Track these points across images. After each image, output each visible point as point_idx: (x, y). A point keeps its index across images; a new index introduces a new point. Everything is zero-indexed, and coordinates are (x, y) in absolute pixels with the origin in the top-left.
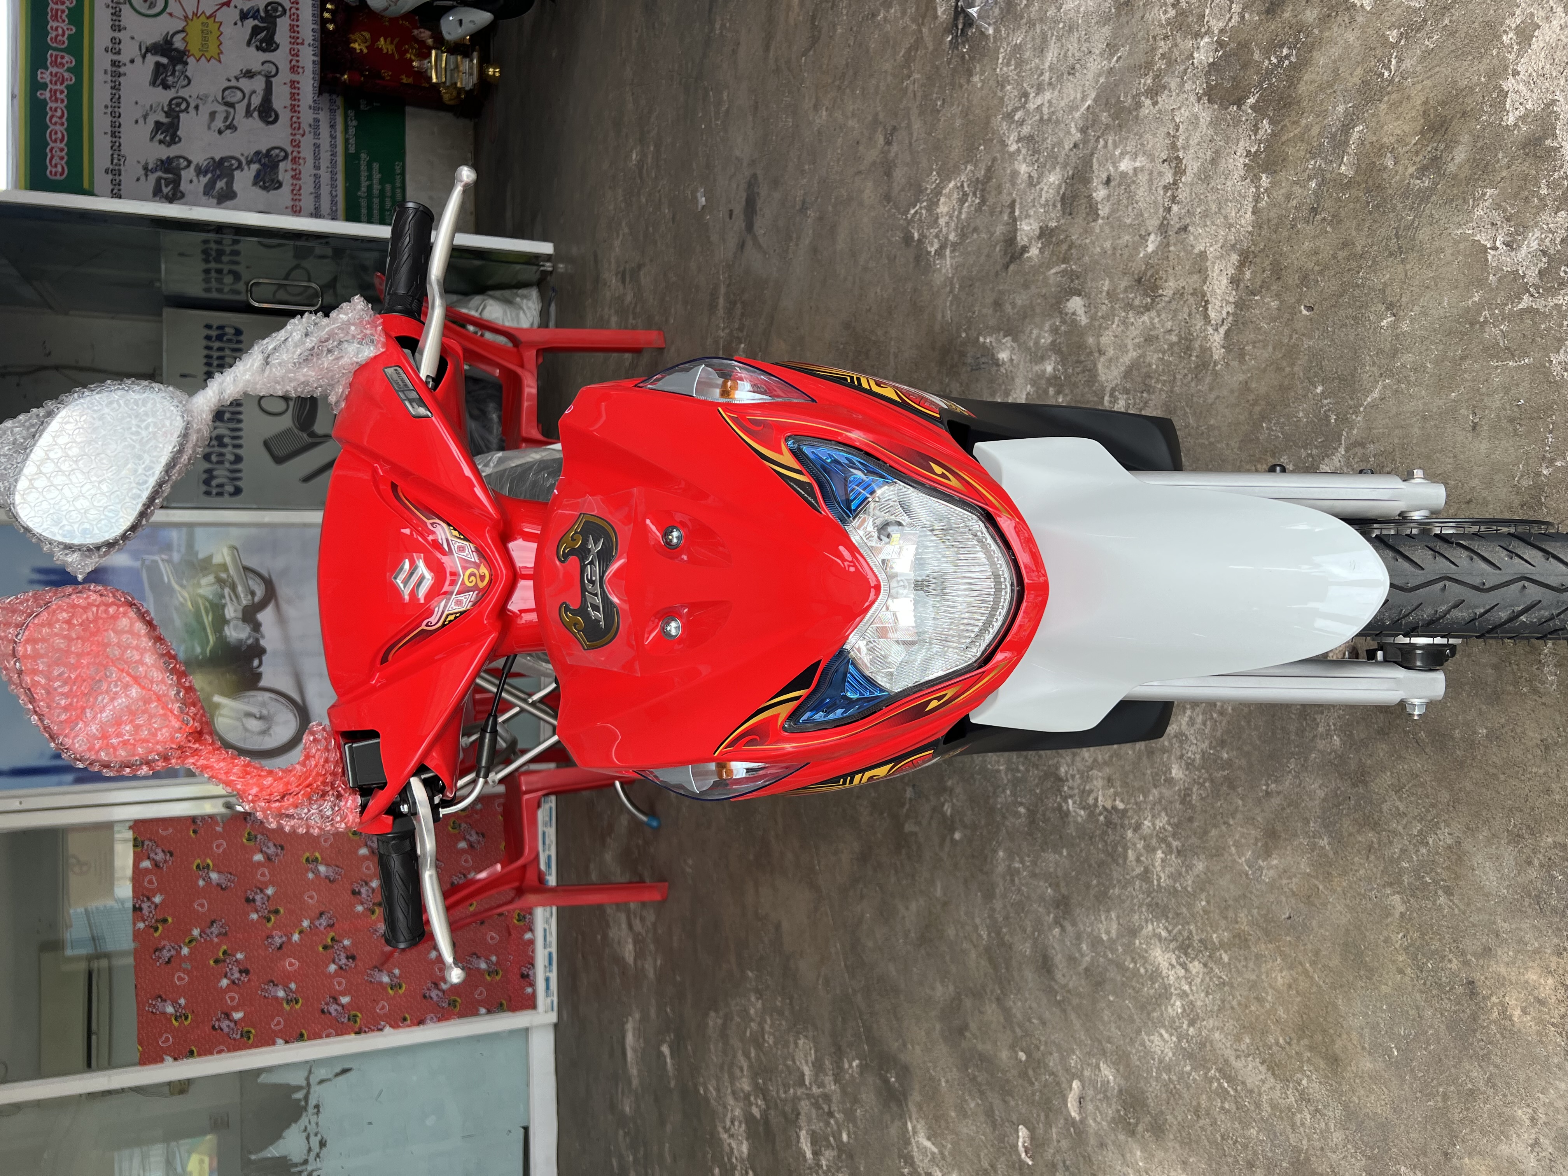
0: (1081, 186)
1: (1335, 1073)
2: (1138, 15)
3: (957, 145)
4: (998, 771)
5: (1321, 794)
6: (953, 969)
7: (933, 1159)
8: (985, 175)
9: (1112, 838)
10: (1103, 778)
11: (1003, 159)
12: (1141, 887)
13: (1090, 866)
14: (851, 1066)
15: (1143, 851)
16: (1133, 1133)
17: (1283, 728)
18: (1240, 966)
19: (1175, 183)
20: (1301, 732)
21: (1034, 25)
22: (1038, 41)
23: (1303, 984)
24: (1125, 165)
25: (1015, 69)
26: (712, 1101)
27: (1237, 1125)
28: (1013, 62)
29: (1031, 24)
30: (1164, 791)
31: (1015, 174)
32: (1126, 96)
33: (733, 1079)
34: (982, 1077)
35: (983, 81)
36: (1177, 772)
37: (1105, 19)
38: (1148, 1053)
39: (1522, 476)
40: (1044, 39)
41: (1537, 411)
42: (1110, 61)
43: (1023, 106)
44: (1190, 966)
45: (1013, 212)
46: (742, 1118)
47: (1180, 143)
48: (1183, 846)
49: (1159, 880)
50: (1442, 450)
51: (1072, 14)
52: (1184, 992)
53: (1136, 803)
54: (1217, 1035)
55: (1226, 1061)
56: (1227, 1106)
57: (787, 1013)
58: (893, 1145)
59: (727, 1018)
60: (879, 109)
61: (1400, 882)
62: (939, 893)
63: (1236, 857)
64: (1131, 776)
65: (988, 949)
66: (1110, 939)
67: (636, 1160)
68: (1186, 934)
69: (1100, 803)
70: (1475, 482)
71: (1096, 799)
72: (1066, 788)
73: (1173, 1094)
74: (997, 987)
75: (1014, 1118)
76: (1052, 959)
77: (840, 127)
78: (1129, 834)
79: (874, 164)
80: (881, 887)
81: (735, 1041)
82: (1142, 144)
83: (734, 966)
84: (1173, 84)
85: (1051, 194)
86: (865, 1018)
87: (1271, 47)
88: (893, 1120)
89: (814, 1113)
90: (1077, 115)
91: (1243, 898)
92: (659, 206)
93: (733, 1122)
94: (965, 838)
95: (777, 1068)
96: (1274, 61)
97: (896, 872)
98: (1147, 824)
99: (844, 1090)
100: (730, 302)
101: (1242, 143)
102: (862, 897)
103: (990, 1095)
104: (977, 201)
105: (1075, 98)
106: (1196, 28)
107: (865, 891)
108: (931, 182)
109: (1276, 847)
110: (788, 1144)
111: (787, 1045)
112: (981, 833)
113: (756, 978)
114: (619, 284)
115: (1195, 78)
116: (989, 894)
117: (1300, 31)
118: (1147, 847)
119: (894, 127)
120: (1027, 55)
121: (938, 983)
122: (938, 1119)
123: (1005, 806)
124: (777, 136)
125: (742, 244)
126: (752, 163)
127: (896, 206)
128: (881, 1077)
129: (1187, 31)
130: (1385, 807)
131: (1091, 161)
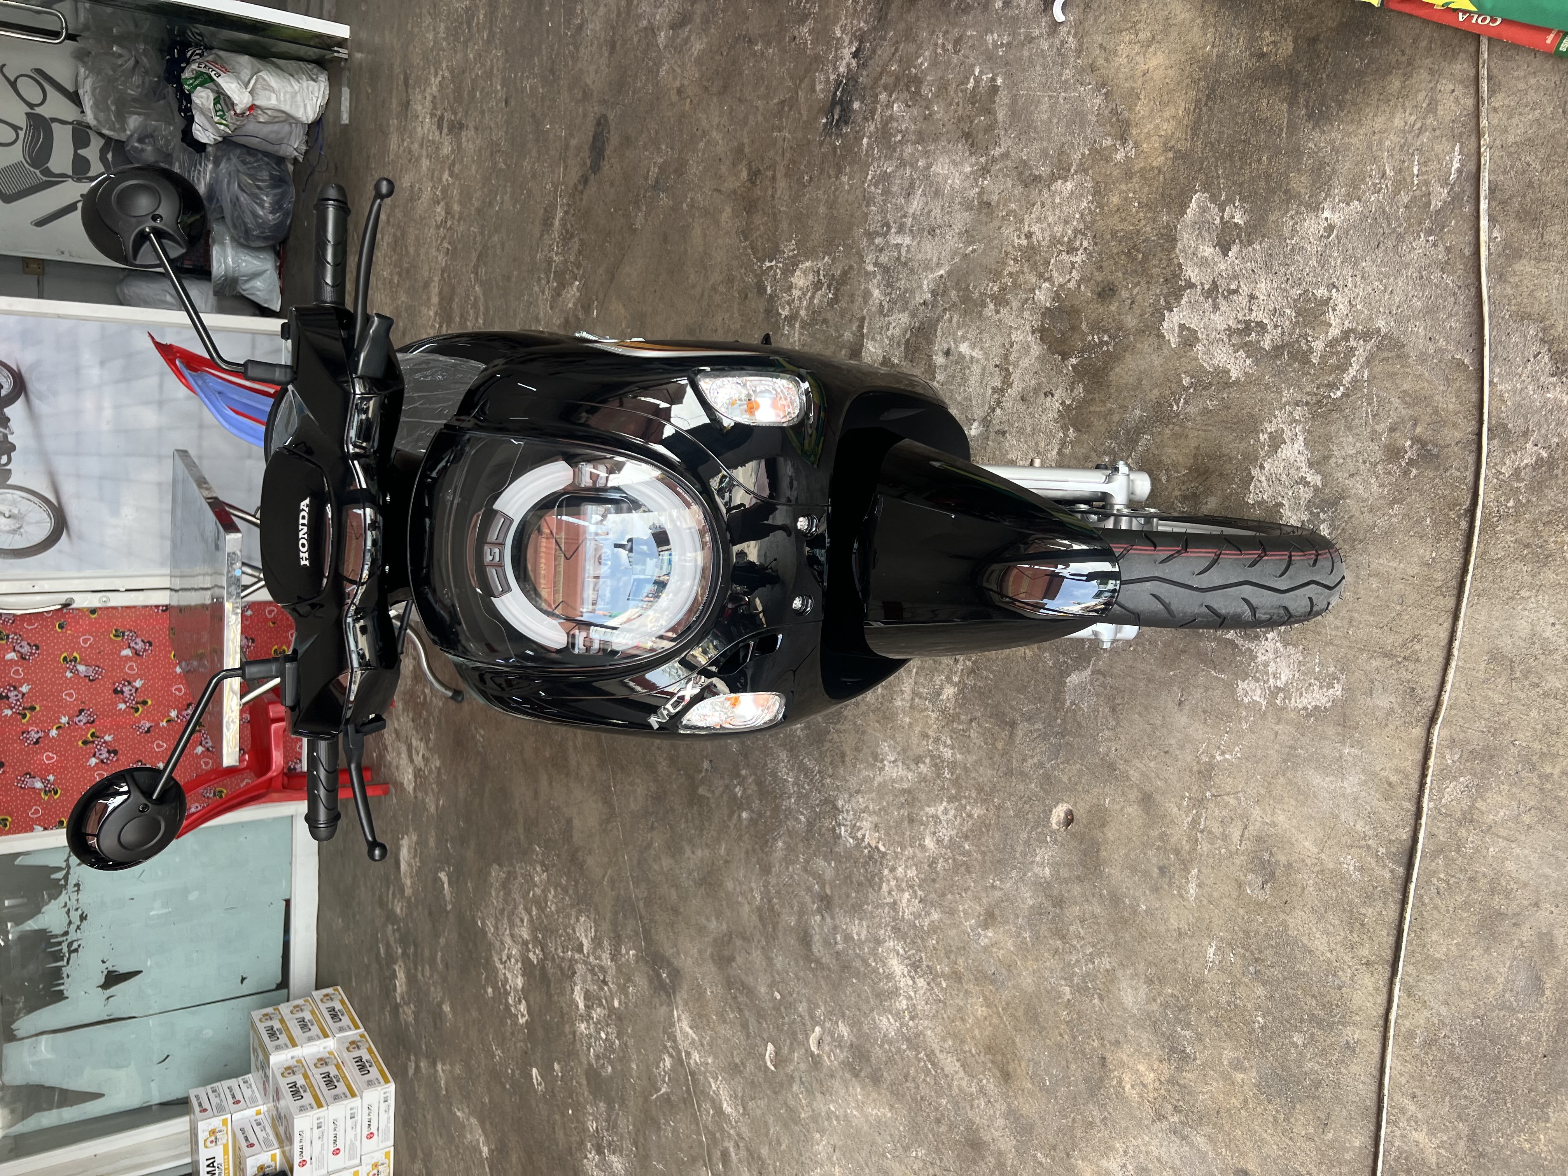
0: (924, 343)
1: (1006, 1081)
2: (996, 223)
3: (818, 231)
4: (786, 781)
5: (1031, 902)
6: (728, 912)
7: (693, 1042)
8: (841, 276)
9: (872, 869)
10: (871, 822)
11: (859, 272)
12: (889, 912)
13: (852, 882)
14: (628, 953)
15: (894, 888)
16: (857, 1076)
17: (1012, 846)
18: (954, 993)
19: (1002, 390)
20: (1024, 854)
21: (905, 166)
22: (906, 184)
23: (995, 1021)
24: (964, 348)
25: (882, 195)
26: (489, 935)
27: (933, 1093)
28: (881, 186)
29: (903, 164)
30: (917, 851)
31: (867, 294)
32: (975, 287)
33: (512, 925)
34: (742, 999)
35: (851, 186)
36: (929, 842)
37: (968, 206)
38: (875, 1027)
39: (1203, 753)
40: (912, 185)
41: (1222, 714)
42: (966, 247)
43: (885, 235)
44: (917, 980)
45: (861, 327)
46: (518, 957)
47: (1012, 358)
48: (926, 896)
49: (904, 912)
50: (1156, 708)
51: (940, 179)
52: (910, 996)
53: (895, 852)
54: (929, 1033)
55: (933, 1052)
56: (928, 1079)
57: (571, 892)
58: (659, 1022)
59: (511, 875)
60: (746, 141)
61: (1072, 981)
62: (722, 851)
63: (963, 920)
64: (893, 830)
65: (759, 909)
66: (859, 940)
67: (404, 953)
68: (918, 958)
69: (866, 840)
71: (864, 836)
72: (840, 818)
73: (890, 1060)
74: (763, 940)
75: (765, 1036)
76: (811, 937)
77: (704, 131)
78: (886, 872)
79: (735, 192)
80: (671, 827)
81: (517, 896)
82: (981, 340)
83: (522, 837)
84: (1015, 304)
85: (897, 332)
86: (645, 921)
87: (1097, 327)
88: (661, 1005)
89: (589, 976)
90: (931, 276)
91: (963, 949)
92: (489, 75)
93: (509, 958)
94: (751, 819)
95: (557, 931)
96: (1096, 340)
97: (687, 822)
98: (900, 871)
99: (619, 969)
100: (567, 231)
101: (1059, 391)
102: (652, 828)
103: (747, 1013)
104: (830, 296)
105: (931, 260)
106: (1041, 269)
107: (656, 824)
108: (789, 249)
109: (993, 925)
110: (562, 993)
111: (568, 916)
112: (766, 822)
113: (543, 854)
114: (434, 127)
115: (1033, 312)
116: (766, 870)
117: (1120, 329)
118: (898, 886)
119: (759, 170)
120: (894, 189)
121: (713, 918)
122: (700, 1016)
123: (789, 809)
124: (634, 93)
125: (585, 180)
126: (602, 102)
127: (752, 249)
128: (654, 970)
129: (1034, 267)
130: (1072, 928)
131: (936, 325)
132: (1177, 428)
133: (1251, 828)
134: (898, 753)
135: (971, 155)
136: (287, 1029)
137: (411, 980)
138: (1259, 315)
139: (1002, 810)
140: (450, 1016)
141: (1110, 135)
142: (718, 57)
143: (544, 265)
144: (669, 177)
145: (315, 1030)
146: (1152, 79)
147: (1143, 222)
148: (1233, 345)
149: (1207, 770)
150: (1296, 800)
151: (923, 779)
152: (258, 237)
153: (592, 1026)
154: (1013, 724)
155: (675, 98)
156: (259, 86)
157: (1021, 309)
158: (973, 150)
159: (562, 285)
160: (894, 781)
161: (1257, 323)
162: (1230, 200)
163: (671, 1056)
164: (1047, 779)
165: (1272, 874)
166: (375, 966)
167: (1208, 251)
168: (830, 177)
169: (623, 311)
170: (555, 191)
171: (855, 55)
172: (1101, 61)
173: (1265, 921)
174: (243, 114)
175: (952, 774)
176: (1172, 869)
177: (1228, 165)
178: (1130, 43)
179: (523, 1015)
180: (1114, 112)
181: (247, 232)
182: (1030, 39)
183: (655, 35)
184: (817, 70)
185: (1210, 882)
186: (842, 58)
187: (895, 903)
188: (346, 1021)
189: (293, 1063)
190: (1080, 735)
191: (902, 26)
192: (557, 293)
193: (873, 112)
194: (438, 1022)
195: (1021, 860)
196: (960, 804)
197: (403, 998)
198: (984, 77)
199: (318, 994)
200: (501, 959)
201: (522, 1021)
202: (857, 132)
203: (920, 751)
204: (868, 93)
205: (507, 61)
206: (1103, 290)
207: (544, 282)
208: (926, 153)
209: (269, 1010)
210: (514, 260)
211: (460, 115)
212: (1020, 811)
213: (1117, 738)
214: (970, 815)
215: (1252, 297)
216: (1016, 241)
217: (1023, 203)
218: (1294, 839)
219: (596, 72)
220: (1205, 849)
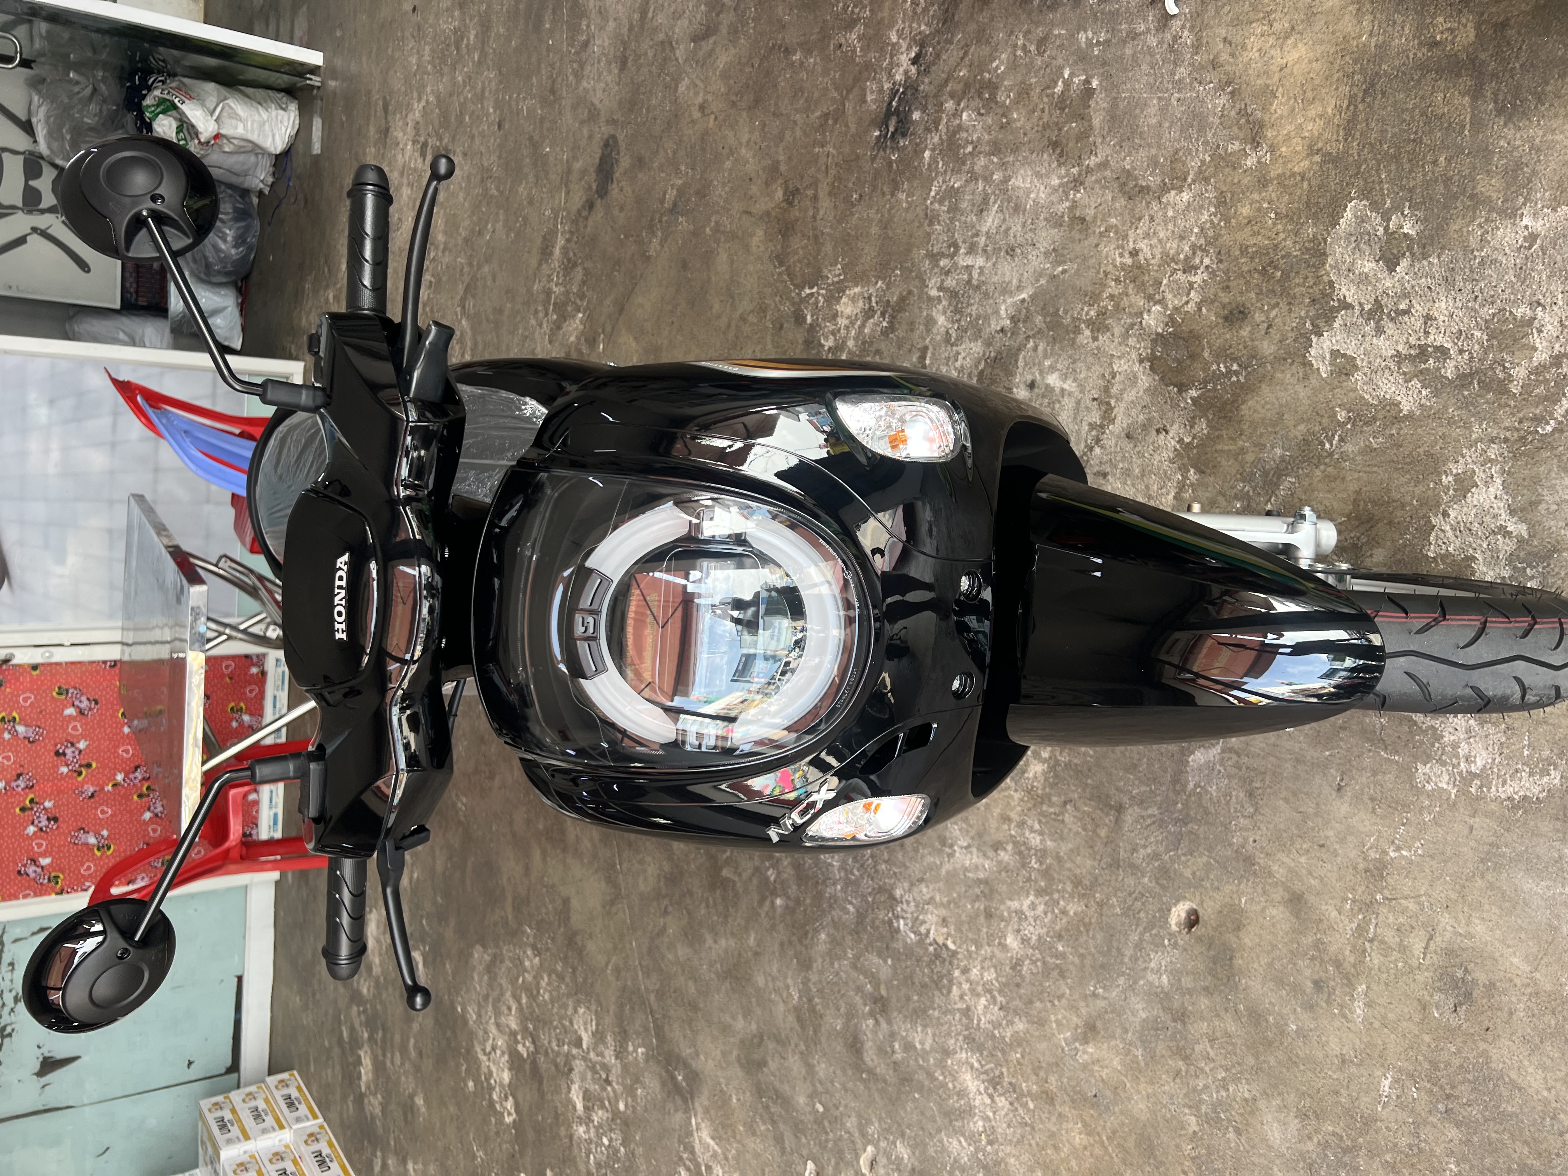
0: (1002, 374)
2: (1093, 240)
3: (869, 254)
4: (831, 865)
5: (1143, 1015)
6: (758, 1011)
7: (715, 1155)
8: (898, 302)
9: (939, 969)
10: (938, 916)
11: (920, 297)
12: (960, 1019)
13: (913, 983)
14: (635, 1051)
15: (967, 992)
17: (1118, 950)
18: (1044, 1116)
19: (1102, 426)
20: (1135, 959)
21: (977, 179)
22: (978, 199)
23: (1098, 1151)
24: (1053, 380)
25: (948, 212)
26: (471, 1022)
28: (947, 203)
29: (974, 177)
30: (996, 951)
31: (930, 322)
32: (1066, 312)
33: (498, 1014)
34: (775, 1109)
35: (910, 204)
36: (1011, 941)
37: (1056, 222)
38: (944, 1150)
39: (1371, 848)
40: (985, 200)
41: (1397, 803)
42: (1054, 267)
43: (952, 256)
44: (997, 1099)
46: (504, 1048)
47: (1114, 390)
48: (1007, 1003)
49: (979, 1020)
50: (1307, 794)
51: (1021, 193)
52: (988, 1117)
53: (968, 951)
57: (568, 980)
58: (673, 1130)
59: (497, 959)
60: (781, 158)
61: (1198, 1109)
62: (752, 941)
63: (1056, 1032)
64: (966, 926)
65: (797, 1009)
66: (923, 1049)
67: (371, 1038)
68: (997, 1073)
69: (931, 935)
70: (1331, 833)
71: (928, 931)
72: (899, 909)
74: (802, 1043)
75: (805, 1152)
76: (862, 1043)
77: (731, 150)
78: (957, 973)
79: (768, 214)
80: (689, 913)
81: (504, 982)
82: (1074, 370)
83: (510, 917)
84: (1117, 331)
85: (968, 362)
86: (657, 1016)
87: (1222, 354)
88: (676, 1110)
89: (589, 1075)
90: (1009, 301)
91: (1057, 1065)
92: (480, 97)
93: (494, 1049)
94: (787, 907)
95: (551, 1022)
96: (1223, 369)
97: (708, 906)
98: (975, 972)
99: (625, 1068)
100: (569, 260)
101: (1176, 426)
102: (666, 912)
103: (782, 1126)
104: (885, 324)
105: (1010, 282)
106: (1151, 291)
107: (670, 909)
108: (834, 273)
109: (1094, 1039)
110: (557, 1091)
111: (565, 1006)
112: (805, 910)
113: (535, 936)
114: (417, 154)
115: (1140, 338)
116: (806, 965)
117: (1254, 357)
118: (973, 991)
119: (797, 190)
120: (964, 205)
121: (740, 1017)
122: (724, 1126)
123: (834, 898)
124: (648, 111)
125: (590, 205)
126: (613, 122)
127: (789, 275)
128: (667, 1071)
129: (1141, 288)
130: (1197, 1048)
131: (1017, 355)
132: (1330, 469)
133: (1438, 939)
134: (973, 838)
135: (1059, 165)
136: (239, 1120)
137: (379, 1067)
138: (1437, 339)
139: (1105, 908)
140: (423, 1110)
141: (1237, 139)
142: (748, 69)
143: (542, 297)
144: (689, 200)
145: (270, 1120)
146: (1292, 73)
147: (1282, 236)
148: (1405, 374)
149: (1377, 868)
150: (1500, 907)
151: (1004, 868)
152: (219, 272)
153: (592, 1131)
154: (1120, 809)
155: (696, 114)
156: (225, 114)
157: (1125, 336)
158: (1062, 160)
159: (563, 317)
160: (966, 870)
161: (1437, 349)
162: (1397, 208)
163: (688, 1169)
164: (1165, 874)
165: (1468, 995)
166: (336, 1050)
167: (1368, 266)
168: (883, 194)
169: (634, 344)
170: (556, 218)
171: (915, 61)
172: (1224, 57)
173: (1459, 1051)
174: (208, 143)
175: (1041, 864)
176: (1332, 983)
177: (1393, 167)
178: (1263, 35)
179: (509, 1114)
180: (1243, 113)
181: (208, 266)
182: (1134, 36)
183: (673, 49)
184: (868, 79)
185: (1383, 1001)
186: (898, 65)
187: (968, 1009)
188: (303, 1109)
189: (245, 1158)
190: (1207, 823)
191: (972, 27)
192: (558, 326)
193: (937, 123)
194: (409, 1115)
195: (1130, 965)
196: (1052, 899)
197: (368, 1087)
198: (1076, 80)
199: (272, 1080)
200: (484, 1050)
201: (508, 1120)
202: (917, 145)
203: (1000, 836)
204: (931, 102)
205: (501, 82)
206: (1231, 313)
207: (541, 315)
208: (1003, 165)
209: (220, 1098)
210: (507, 292)
211: (446, 141)
212: (1129, 908)
213: (1256, 827)
214: (1064, 912)
215: (1428, 318)
216: (1118, 260)
217: (1127, 217)
218: (1497, 954)
219: (604, 91)
220: (1376, 962)
